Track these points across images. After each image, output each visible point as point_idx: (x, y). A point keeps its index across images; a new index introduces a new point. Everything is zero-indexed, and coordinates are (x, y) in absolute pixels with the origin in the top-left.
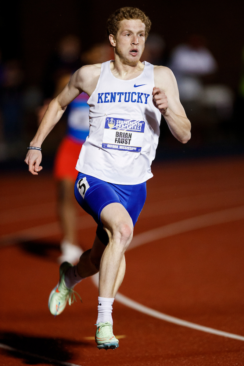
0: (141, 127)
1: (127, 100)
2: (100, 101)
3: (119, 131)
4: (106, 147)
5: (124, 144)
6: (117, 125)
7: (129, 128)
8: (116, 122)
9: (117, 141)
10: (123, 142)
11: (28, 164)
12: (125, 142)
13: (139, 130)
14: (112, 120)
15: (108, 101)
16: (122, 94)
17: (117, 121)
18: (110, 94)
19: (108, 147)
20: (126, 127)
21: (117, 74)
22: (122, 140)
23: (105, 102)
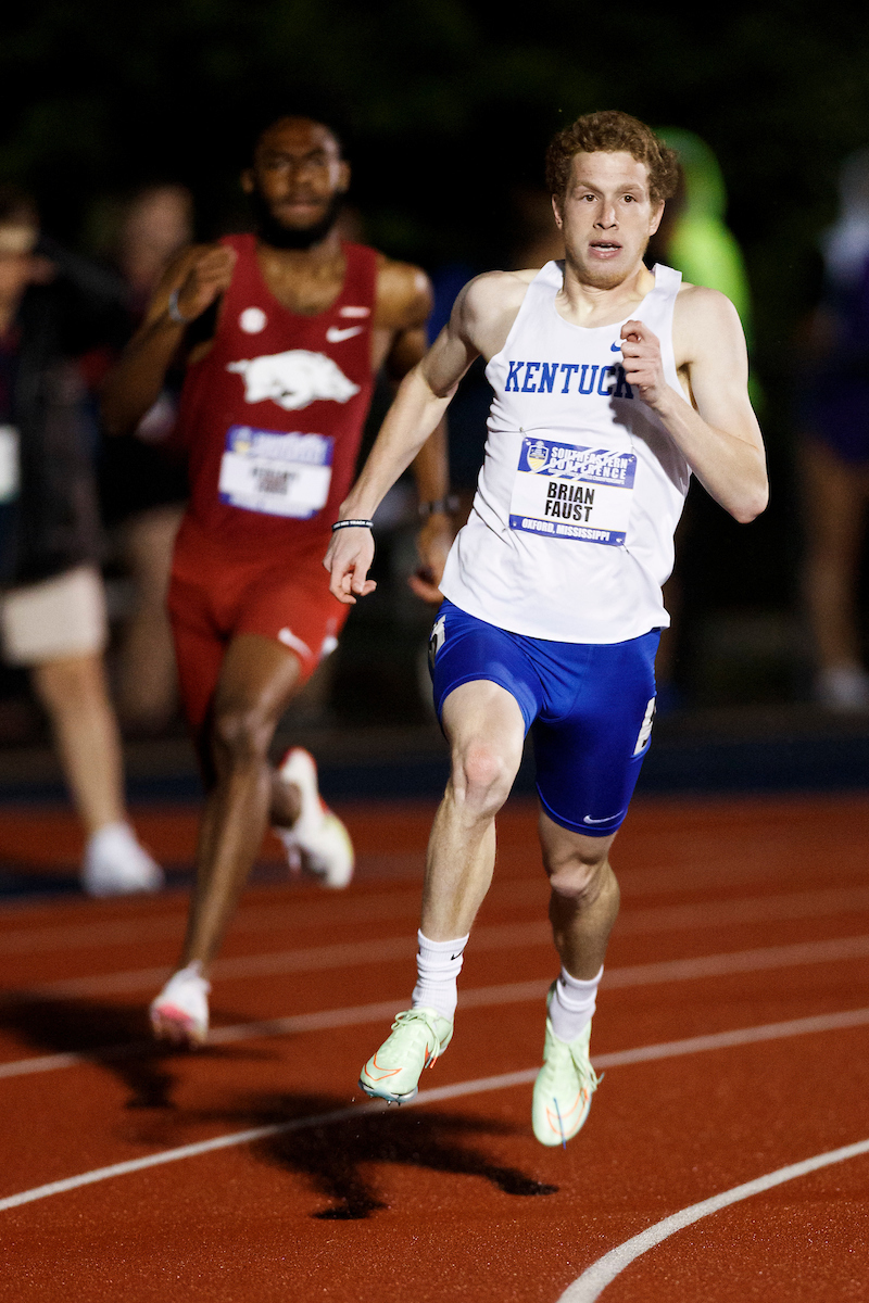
0: (623, 471)
1: (586, 387)
2: (512, 385)
3: (559, 482)
4: (520, 527)
5: (571, 521)
6: (553, 463)
7: (587, 472)
8: (551, 452)
9: (550, 511)
10: (569, 513)
11: (329, 569)
12: (573, 513)
13: (618, 482)
14: (540, 445)
15: (532, 390)
16: (573, 370)
17: (554, 449)
18: (541, 368)
19: (524, 526)
20: (579, 469)
21: (567, 308)
22: (565, 507)
23: (525, 389)
